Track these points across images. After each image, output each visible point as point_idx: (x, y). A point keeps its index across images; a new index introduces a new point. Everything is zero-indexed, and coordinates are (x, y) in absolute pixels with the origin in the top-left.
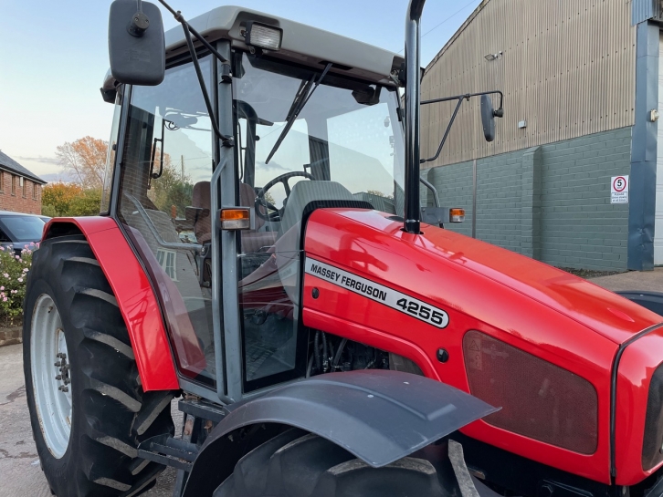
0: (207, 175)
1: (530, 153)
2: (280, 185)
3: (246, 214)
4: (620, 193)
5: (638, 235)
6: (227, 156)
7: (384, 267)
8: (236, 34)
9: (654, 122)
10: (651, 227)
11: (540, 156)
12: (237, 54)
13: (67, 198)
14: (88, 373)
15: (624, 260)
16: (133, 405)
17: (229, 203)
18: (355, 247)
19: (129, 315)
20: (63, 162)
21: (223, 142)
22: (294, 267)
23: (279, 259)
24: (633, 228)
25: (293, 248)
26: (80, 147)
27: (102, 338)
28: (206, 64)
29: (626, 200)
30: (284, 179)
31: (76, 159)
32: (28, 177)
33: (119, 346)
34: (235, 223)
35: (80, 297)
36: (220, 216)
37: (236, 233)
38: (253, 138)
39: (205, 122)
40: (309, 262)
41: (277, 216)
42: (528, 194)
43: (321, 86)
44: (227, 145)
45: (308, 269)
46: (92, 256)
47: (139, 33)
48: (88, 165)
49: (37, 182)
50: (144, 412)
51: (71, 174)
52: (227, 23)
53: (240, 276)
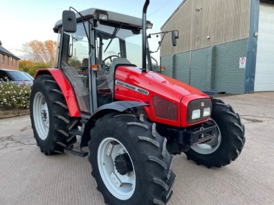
0: (87, 56)
1: (211, 49)
2: (109, 59)
3: (98, 67)
4: (243, 64)
5: (248, 80)
6: (93, 51)
7: (139, 83)
8: (95, 16)
9: (256, 37)
10: (254, 77)
11: (215, 50)
12: (95, 21)
13: (27, 66)
14: (55, 112)
15: (243, 90)
16: (68, 122)
17: (93, 63)
18: (131, 78)
19: (66, 96)
20: (25, 51)
21: (92, 47)
22: (112, 83)
23: (108, 81)
24: (247, 77)
25: (112, 77)
26: (32, 44)
27: (58, 102)
28: (86, 24)
29: (245, 67)
30: (110, 57)
31: (31, 50)
32: (14, 57)
33: (63, 105)
34: (95, 69)
35: (51, 91)
36: (91, 67)
37: (95, 72)
38: (101, 44)
39: (86, 39)
40: (116, 81)
41: (108, 69)
42: (210, 65)
43: (121, 29)
44: (93, 47)
45: (116, 83)
46: (54, 80)
47: (70, 20)
48: (35, 52)
49: (17, 59)
50: (70, 124)
51: (28, 56)
52: (92, 13)
53: (97, 85)
